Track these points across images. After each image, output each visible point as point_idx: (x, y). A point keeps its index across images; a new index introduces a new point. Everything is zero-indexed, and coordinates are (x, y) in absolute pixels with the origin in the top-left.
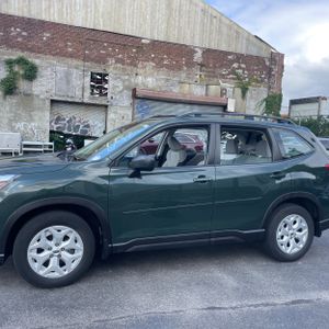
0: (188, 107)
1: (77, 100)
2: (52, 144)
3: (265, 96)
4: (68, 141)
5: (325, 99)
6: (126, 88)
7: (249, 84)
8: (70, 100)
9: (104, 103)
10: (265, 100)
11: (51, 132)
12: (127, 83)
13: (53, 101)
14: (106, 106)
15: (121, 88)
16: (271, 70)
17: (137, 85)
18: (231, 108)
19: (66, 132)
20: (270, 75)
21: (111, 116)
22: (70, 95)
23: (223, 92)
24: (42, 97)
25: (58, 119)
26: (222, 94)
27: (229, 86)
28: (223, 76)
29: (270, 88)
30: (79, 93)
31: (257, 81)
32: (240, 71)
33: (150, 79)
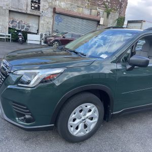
0: (81, 20)
1: (24, 12)
2: (10, 35)
3: (117, 18)
4: (20, 34)
5: (144, 21)
6: (50, 7)
7: (111, 10)
8: (20, 11)
9: (38, 14)
10: (118, 19)
11: (9, 28)
12: (50, 4)
13: (10, 11)
14: (39, 16)
15: (47, 7)
16: (121, 4)
17: (56, 6)
18: (101, 23)
19: (17, 29)
20: (121, 7)
21: (42, 22)
22: (20, 8)
23: (98, 14)
24: (4, 8)
25: (13, 22)
26: (98, 15)
27: (101, 11)
28: (99, 5)
29: (120, 14)
30: (25, 8)
31: (114, 9)
32: (107, 3)
33: (62, 3)
